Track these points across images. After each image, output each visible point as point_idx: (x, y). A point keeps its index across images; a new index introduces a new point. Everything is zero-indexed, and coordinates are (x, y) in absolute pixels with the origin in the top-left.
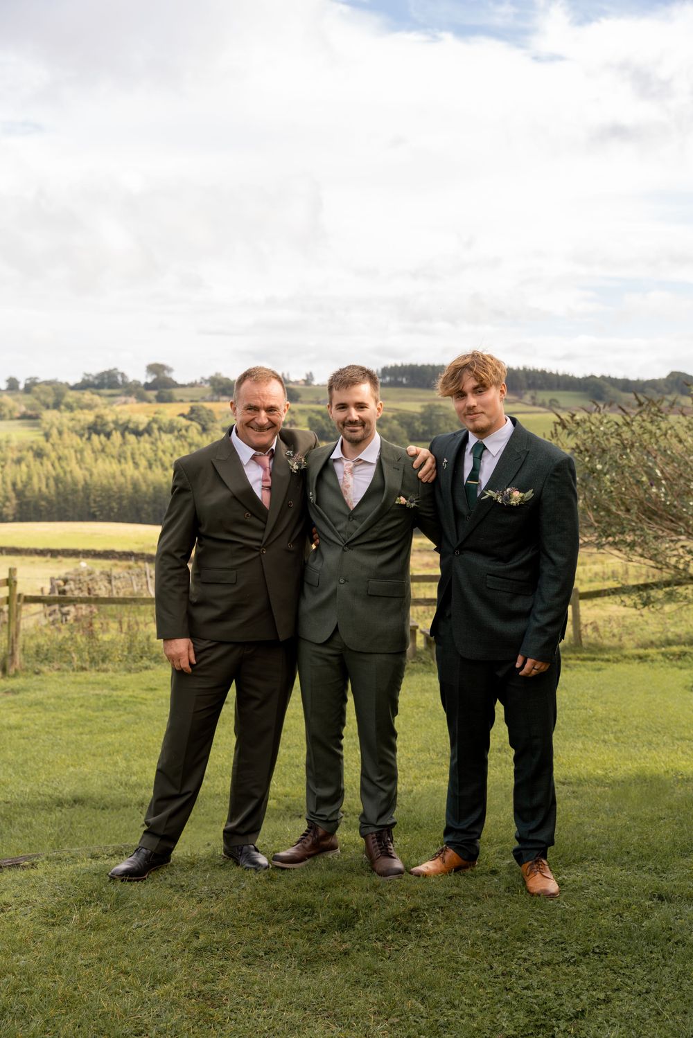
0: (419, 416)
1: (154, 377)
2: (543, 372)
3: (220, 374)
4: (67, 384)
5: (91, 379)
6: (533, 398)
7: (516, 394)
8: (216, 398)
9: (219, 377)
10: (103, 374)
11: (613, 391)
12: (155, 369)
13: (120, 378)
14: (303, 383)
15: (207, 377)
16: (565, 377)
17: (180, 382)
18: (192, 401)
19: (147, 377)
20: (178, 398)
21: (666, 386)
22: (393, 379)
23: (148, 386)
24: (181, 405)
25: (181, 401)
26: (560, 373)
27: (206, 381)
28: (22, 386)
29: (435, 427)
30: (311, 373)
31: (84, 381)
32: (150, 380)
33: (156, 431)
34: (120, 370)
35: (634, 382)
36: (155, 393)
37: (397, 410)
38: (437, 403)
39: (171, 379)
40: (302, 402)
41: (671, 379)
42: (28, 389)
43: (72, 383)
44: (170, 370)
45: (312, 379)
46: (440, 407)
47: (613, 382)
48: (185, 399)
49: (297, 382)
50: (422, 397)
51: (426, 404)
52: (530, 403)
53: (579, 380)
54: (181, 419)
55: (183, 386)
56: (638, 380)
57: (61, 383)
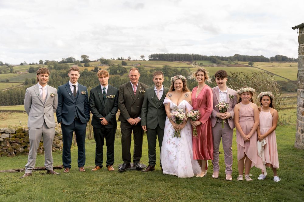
0: (162, 69)
1: (84, 59)
2: (198, 55)
3: (103, 58)
4: (57, 62)
5: (65, 60)
6: (195, 63)
7: (190, 62)
8: (102, 65)
9: (103, 59)
10: (68, 59)
11: (219, 60)
12: (84, 57)
13: (73, 60)
14: (128, 60)
15: (99, 59)
16: (204, 56)
17: (91, 60)
18: (95, 66)
19: (81, 59)
20: (91, 65)
21: (234, 58)
22: (154, 58)
23: (81, 62)
24: (91, 67)
25: (92, 66)
26: (203, 55)
27: (99, 60)
28: (44, 63)
29: (167, 72)
30: (130, 57)
31: (62, 61)
32: (82, 60)
33: (85, 75)
34: (73, 57)
35: (224, 57)
36: (84, 64)
37: (156, 67)
38: (167, 65)
39: (88, 60)
40: (128, 66)
41: (235, 56)
42: (46, 63)
43: (59, 62)
44: (88, 57)
45: (130, 59)
46: (168, 66)
47: (219, 58)
48: (93, 65)
49: (126, 60)
50: (163, 63)
51: (164, 65)
52: (195, 64)
53: (208, 57)
54: (92, 71)
55: (92, 62)
56: (226, 57)
57: (56, 62)
